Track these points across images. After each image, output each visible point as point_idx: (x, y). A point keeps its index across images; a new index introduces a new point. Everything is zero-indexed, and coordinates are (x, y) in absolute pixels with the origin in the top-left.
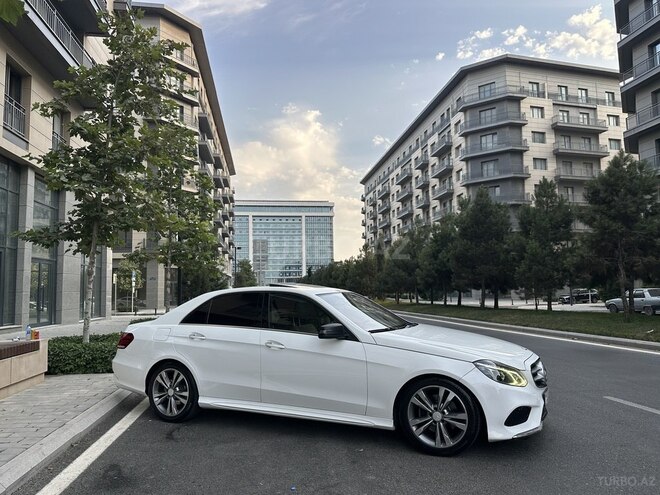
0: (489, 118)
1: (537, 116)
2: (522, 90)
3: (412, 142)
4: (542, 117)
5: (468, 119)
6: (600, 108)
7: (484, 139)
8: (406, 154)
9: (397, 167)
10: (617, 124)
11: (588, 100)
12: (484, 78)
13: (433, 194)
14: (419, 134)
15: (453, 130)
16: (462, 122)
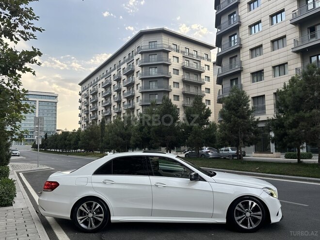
0: (154, 59)
1: (176, 62)
2: (169, 47)
3: (112, 65)
4: (178, 62)
5: (143, 58)
6: (202, 61)
7: (151, 69)
8: (108, 71)
9: (102, 78)
10: (209, 69)
11: (197, 56)
12: (152, 38)
13: (123, 95)
14: (116, 62)
15: (135, 63)
16: (140, 59)
